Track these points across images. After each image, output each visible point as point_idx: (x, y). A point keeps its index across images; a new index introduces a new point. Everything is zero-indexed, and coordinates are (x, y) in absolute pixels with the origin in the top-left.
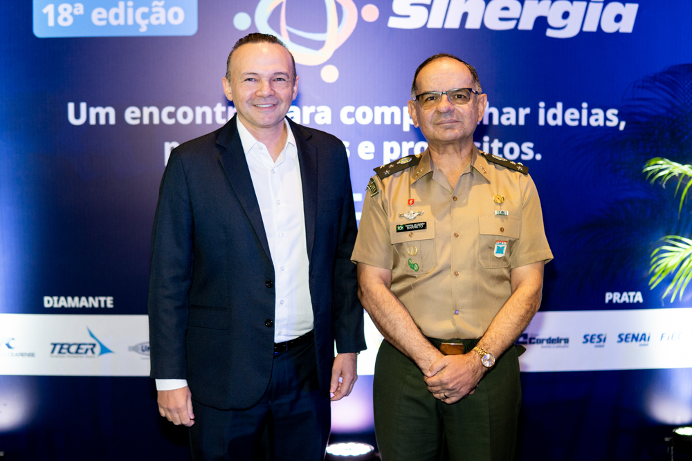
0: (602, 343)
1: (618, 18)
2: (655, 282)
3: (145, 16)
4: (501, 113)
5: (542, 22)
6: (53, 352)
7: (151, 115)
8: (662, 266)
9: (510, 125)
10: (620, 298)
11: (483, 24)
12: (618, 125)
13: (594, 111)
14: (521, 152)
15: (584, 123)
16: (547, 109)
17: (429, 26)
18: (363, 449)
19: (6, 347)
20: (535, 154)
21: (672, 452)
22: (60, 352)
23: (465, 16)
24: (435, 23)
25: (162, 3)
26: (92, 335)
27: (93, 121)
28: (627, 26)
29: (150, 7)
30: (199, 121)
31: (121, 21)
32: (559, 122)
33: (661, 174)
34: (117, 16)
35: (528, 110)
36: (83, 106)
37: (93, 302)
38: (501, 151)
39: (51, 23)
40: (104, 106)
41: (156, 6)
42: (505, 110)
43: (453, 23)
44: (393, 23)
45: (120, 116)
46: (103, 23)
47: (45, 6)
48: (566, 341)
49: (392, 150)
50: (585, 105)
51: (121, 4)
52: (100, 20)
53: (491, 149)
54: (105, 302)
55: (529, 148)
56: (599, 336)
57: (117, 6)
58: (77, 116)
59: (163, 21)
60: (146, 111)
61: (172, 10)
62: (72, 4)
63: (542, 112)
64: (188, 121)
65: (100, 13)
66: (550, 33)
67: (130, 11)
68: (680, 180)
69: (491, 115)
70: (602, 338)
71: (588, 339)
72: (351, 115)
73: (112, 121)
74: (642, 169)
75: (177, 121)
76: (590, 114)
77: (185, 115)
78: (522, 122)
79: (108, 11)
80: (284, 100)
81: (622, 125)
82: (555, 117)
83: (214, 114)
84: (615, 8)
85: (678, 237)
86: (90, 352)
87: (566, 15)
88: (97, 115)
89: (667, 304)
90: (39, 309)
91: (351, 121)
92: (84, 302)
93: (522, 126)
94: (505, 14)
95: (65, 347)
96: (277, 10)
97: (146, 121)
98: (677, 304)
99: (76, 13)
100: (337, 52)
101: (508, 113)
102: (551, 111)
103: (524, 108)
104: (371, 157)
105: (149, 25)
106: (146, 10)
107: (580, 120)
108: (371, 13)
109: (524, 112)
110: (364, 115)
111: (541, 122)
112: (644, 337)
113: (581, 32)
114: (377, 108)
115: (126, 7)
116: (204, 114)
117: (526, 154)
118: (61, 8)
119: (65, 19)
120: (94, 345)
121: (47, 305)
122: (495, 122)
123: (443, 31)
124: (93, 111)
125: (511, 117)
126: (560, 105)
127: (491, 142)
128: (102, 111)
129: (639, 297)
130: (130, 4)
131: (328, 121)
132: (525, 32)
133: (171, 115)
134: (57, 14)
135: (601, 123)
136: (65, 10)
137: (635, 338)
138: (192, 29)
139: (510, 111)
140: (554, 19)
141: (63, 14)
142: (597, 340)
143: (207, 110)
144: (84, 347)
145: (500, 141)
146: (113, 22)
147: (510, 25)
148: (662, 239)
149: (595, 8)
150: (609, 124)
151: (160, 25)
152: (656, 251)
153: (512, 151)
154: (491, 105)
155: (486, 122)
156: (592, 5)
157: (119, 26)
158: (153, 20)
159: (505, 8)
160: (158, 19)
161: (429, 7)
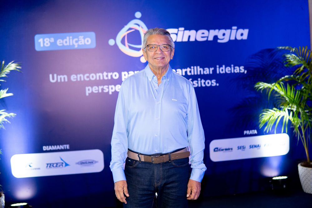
0: (244, 149)
1: (242, 35)
2: (261, 126)
3: (76, 42)
4: (204, 70)
5: (216, 38)
6: (47, 167)
7: (80, 77)
8: (263, 120)
9: (207, 74)
10: (249, 132)
11: (196, 39)
12: (244, 72)
13: (236, 67)
14: (212, 83)
15: (233, 72)
16: (219, 68)
17: (178, 41)
19: (29, 166)
20: (216, 83)
21: (272, 186)
22: (50, 167)
23: (189, 37)
26: (62, 160)
27: (59, 81)
28: (245, 37)
29: (78, 38)
30: (98, 79)
31: (68, 44)
32: (224, 72)
33: (260, 88)
34: (66, 42)
36: (55, 75)
37: (62, 147)
38: (205, 83)
39: (42, 45)
40: (63, 75)
41: (80, 38)
42: (205, 69)
45: (69, 78)
46: (61, 45)
47: (39, 39)
48: (232, 149)
50: (232, 65)
51: (68, 38)
52: (60, 44)
53: (201, 83)
54: (66, 147)
55: (214, 82)
56: (243, 147)
57: (66, 38)
58: (53, 79)
59: (83, 43)
60: (79, 76)
61: (86, 39)
62: (50, 38)
63: (218, 69)
64: (94, 79)
65: (60, 41)
66: (219, 41)
67: (71, 40)
68: (268, 90)
69: (200, 71)
70: (244, 147)
71: (239, 148)
73: (66, 80)
74: (254, 86)
75: (90, 79)
76: (234, 69)
77: (93, 77)
78: (211, 73)
79: (63, 40)
81: (246, 72)
82: (222, 70)
83: (103, 76)
84: (241, 31)
85: (268, 109)
86: (61, 166)
87: (224, 35)
88: (61, 78)
89: (266, 133)
90: (41, 151)
92: (58, 147)
94: (203, 35)
95: (52, 165)
96: (124, 38)
97: (79, 79)
98: (269, 133)
99: (51, 41)
102: (221, 68)
103: (212, 67)
105: (78, 45)
106: (76, 39)
107: (231, 71)
109: (212, 69)
111: (218, 72)
112: (258, 146)
113: (230, 40)
115: (70, 39)
116: (100, 76)
117: (213, 84)
118: (45, 40)
119: (47, 44)
120: (63, 163)
121: (44, 149)
122: (202, 73)
123: (182, 43)
124: (59, 77)
125: (208, 71)
126: (224, 66)
127: (201, 80)
128: (62, 77)
129: (255, 132)
130: (71, 37)
132: (210, 41)
133: (88, 77)
134: (44, 42)
135: (238, 71)
136: (47, 40)
137: (255, 146)
138: (94, 46)
139: (207, 69)
140: (220, 36)
141: (46, 42)
142: (242, 148)
143: (101, 74)
144: (59, 164)
145: (204, 80)
146: (65, 44)
147: (205, 39)
148: (262, 110)
149: (234, 32)
150: (241, 72)
152: (261, 115)
153: (208, 83)
154: (200, 67)
155: (199, 73)
156: (233, 31)
157: (67, 46)
158: (80, 43)
159: (203, 33)
160: (81, 42)
161: (177, 34)
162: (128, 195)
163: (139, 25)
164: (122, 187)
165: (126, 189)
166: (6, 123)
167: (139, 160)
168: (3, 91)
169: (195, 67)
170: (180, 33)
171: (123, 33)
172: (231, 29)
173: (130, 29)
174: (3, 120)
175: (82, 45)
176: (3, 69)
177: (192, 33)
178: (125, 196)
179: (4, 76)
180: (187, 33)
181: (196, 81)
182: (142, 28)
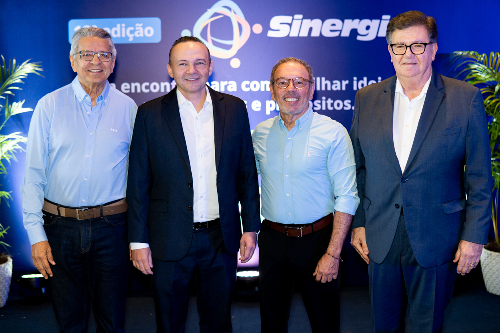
3: (132, 32)
4: (332, 84)
5: (354, 32)
7: (136, 87)
9: (338, 91)
11: (321, 34)
14: (344, 106)
16: (358, 81)
17: (291, 35)
18: (256, 274)
20: (352, 106)
23: (311, 29)
24: (294, 34)
25: (141, 25)
29: (135, 27)
30: (163, 90)
31: (119, 35)
34: (116, 33)
35: (347, 82)
38: (332, 105)
41: (138, 27)
42: (335, 82)
43: (304, 34)
44: (271, 34)
49: (271, 105)
50: (380, 78)
51: (119, 26)
53: (327, 104)
55: (348, 103)
57: (116, 27)
59: (142, 35)
60: (133, 85)
61: (147, 29)
63: (355, 83)
64: (157, 91)
66: (359, 38)
67: (124, 29)
69: (326, 85)
72: (248, 86)
75: (150, 90)
77: (155, 87)
78: (344, 88)
79: (111, 29)
80: (203, 76)
82: (363, 85)
87: (368, 28)
91: (248, 90)
93: (344, 91)
94: (334, 28)
96: (206, 28)
97: (133, 91)
100: (239, 51)
101: (336, 84)
102: (361, 82)
103: (345, 80)
104: (259, 109)
105: (135, 38)
106: (132, 29)
108: (258, 29)
109: (345, 83)
110: (255, 86)
111: (355, 88)
113: (377, 38)
114: (262, 82)
115: (121, 27)
116: (166, 87)
117: (347, 107)
122: (329, 89)
123: (299, 39)
125: (339, 86)
126: (366, 79)
127: (327, 100)
130: (124, 25)
131: (235, 89)
132: (345, 38)
133: (147, 87)
140: (362, 30)
143: (168, 84)
145: (332, 99)
147: (337, 34)
149: (385, 23)
151: (140, 37)
153: (339, 105)
154: (326, 80)
155: (324, 89)
156: (383, 22)
157: (117, 38)
158: (137, 34)
159: (334, 25)
160: (139, 34)
161: (291, 25)
162: (54, 263)
163: (230, 9)
164: (45, 251)
165: (50, 255)
166: (21, 151)
167: (58, 215)
168: (18, 104)
169: (318, 79)
170: (297, 24)
171: (205, 20)
172: (381, 19)
173: (216, 15)
174: (15, 147)
175: (140, 38)
176: (15, 71)
177: (316, 24)
178: (50, 264)
179: (19, 81)
180: (308, 23)
181: (319, 102)
182: (235, 13)
